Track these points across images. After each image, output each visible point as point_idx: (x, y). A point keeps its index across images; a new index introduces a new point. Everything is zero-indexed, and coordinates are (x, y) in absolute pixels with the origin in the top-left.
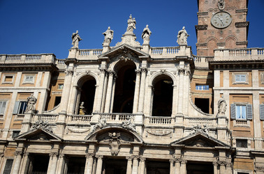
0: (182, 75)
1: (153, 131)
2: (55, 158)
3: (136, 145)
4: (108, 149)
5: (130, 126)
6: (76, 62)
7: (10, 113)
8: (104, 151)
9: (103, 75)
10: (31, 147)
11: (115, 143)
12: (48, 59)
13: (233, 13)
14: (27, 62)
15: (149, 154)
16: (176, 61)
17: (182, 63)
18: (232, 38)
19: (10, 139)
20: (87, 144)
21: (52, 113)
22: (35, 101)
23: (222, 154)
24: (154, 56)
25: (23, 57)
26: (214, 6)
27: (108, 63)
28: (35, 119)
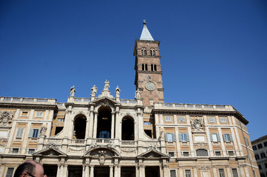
0: (139, 116)
1: (125, 149)
2: (62, 167)
3: (116, 158)
4: (97, 161)
5: (113, 147)
6: (73, 106)
7: (26, 137)
8: (95, 162)
9: (92, 114)
10: (44, 160)
11: (103, 157)
12: (52, 102)
13: (156, 83)
14: (38, 103)
15: (123, 163)
16: (136, 108)
17: (139, 109)
18: (156, 96)
19: (27, 154)
20: (84, 158)
21: (56, 137)
22: (46, 129)
23: (164, 161)
24: (123, 104)
25: (35, 100)
26: (146, 79)
27: (94, 107)
28: (46, 142)
